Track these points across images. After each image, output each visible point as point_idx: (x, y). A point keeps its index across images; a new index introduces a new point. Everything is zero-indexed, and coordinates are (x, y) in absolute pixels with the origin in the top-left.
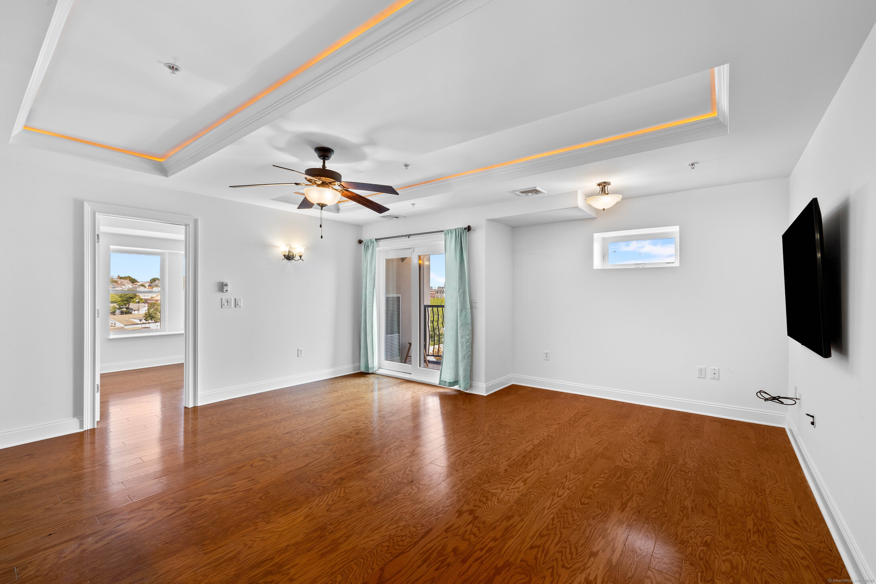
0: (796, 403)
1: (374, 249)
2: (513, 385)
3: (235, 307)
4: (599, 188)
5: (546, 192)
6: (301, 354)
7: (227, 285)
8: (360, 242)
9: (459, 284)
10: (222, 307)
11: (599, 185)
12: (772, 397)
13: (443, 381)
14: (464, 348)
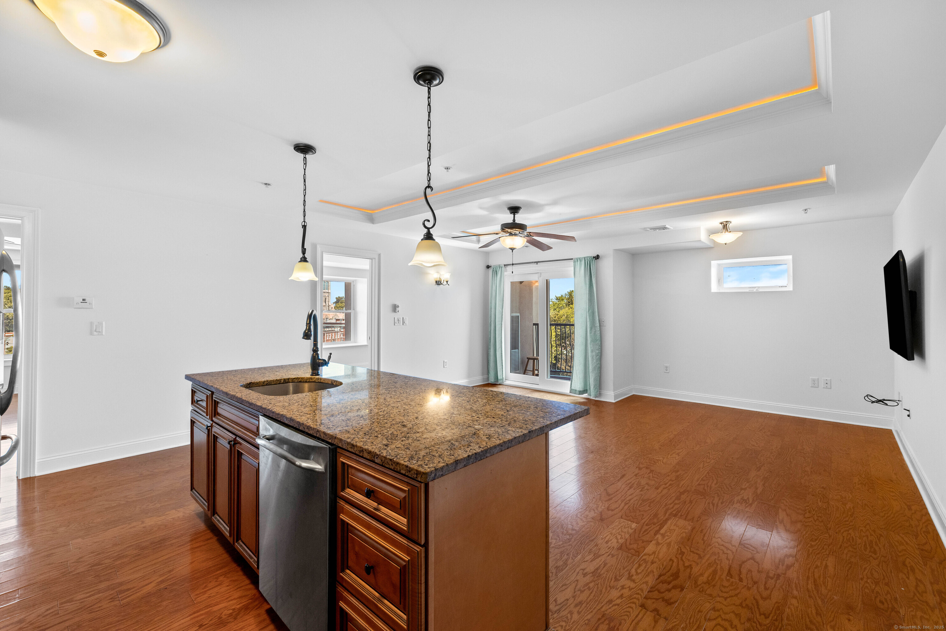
0: (898, 404)
1: (503, 274)
2: (634, 395)
3: (403, 325)
4: (721, 226)
5: (672, 228)
6: (446, 365)
7: (398, 307)
8: (488, 267)
9: (589, 305)
10: (394, 325)
11: (721, 223)
12: (878, 400)
13: (574, 390)
14: (595, 361)
